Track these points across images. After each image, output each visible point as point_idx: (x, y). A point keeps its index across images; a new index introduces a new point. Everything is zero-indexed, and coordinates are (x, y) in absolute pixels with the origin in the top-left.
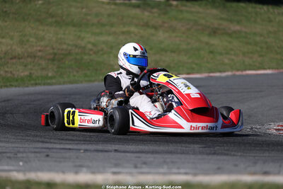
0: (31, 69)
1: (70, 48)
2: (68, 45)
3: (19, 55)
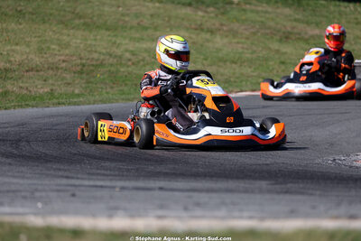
0: (53, 85)
1: (102, 57)
2: (100, 53)
3: (37, 65)
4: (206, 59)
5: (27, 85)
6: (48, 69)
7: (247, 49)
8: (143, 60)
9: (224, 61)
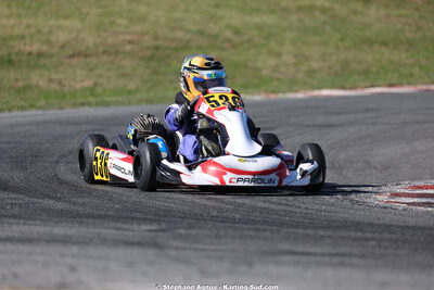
0: (100, 76)
1: (189, 36)
2: (188, 31)
3: (87, 48)
4: (342, 40)
5: (61, 76)
6: (104, 52)
7: (410, 25)
8: (249, 41)
9: (370, 42)
